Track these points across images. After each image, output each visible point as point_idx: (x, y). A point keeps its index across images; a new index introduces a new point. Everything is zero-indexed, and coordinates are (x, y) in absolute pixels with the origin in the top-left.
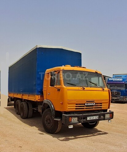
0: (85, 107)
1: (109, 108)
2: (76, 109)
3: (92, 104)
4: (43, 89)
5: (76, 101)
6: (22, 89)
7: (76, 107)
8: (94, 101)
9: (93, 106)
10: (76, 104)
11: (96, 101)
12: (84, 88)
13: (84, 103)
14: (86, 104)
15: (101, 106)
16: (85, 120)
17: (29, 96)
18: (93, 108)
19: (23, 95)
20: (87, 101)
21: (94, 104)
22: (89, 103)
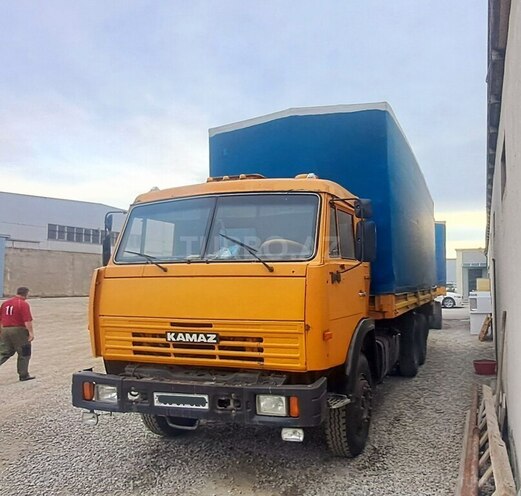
0: (172, 350)
3: (202, 336)
7: (136, 343)
8: (210, 325)
9: (205, 346)
10: (134, 335)
11: (218, 325)
13: (163, 332)
15: (259, 349)
16: (147, 403)
18: (213, 357)
21: (211, 341)
22: (184, 334)
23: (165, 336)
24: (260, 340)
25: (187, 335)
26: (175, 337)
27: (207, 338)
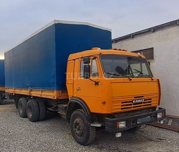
0: (133, 106)
1: (159, 104)
2: (122, 109)
4: (67, 82)
5: (123, 98)
6: (29, 83)
7: (122, 106)
8: (143, 96)
9: (141, 103)
10: (122, 103)
11: (145, 96)
12: (131, 80)
13: (132, 100)
14: (134, 102)
15: (150, 102)
16: (135, 124)
17: (42, 92)
18: (141, 106)
19: (31, 90)
20: (135, 97)
21: (143, 101)
22: (137, 100)
23: (132, 102)
24: (151, 99)
25: (138, 100)
26: (135, 101)
27: (142, 100)
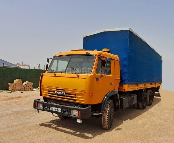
0: (56, 96)
3: (62, 93)
5: (48, 88)
7: (49, 93)
8: (64, 90)
9: (63, 95)
10: (49, 91)
11: (66, 90)
13: (54, 91)
14: (56, 92)
16: (48, 109)
18: (65, 98)
20: (56, 89)
24: (75, 95)
25: (59, 92)
